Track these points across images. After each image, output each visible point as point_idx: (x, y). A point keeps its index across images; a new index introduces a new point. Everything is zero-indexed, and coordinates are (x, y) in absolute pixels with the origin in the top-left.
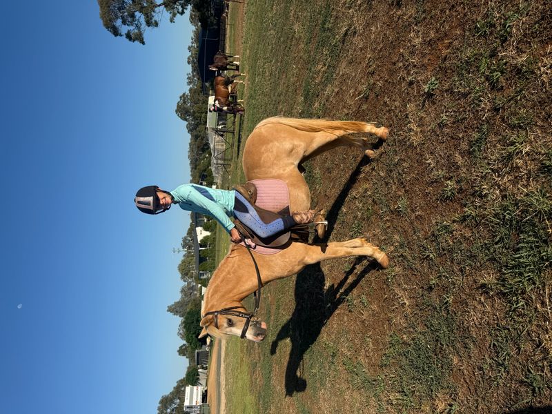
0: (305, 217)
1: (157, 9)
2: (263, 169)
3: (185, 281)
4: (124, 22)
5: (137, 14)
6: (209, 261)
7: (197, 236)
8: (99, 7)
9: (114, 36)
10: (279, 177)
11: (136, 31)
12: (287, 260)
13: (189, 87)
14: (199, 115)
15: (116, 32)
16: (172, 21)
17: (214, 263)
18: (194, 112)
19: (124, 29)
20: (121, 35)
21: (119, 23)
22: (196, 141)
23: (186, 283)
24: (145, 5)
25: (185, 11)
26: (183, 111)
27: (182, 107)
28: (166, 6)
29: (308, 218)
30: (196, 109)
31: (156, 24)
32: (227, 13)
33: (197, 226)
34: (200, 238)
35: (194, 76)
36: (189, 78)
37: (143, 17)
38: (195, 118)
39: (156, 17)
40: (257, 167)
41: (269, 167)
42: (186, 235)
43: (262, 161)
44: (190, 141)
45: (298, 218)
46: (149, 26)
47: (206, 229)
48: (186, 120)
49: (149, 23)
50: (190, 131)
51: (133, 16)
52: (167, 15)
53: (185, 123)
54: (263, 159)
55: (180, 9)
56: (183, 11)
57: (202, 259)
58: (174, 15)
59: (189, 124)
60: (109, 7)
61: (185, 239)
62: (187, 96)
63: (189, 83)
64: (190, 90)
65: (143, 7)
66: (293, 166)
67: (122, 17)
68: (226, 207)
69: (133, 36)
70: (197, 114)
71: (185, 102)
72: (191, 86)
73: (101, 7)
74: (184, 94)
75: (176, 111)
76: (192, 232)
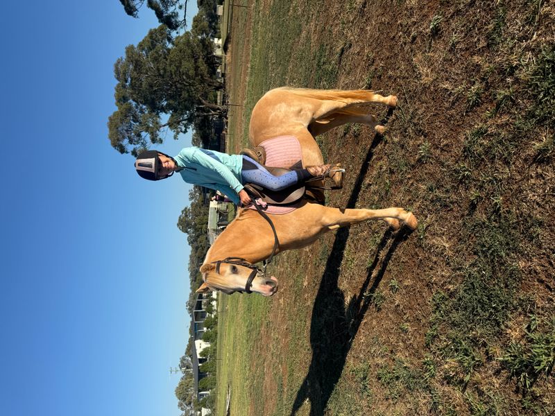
0: (320, 170)
1: (162, 129)
2: (272, 129)
3: (182, 409)
4: (131, 142)
5: (144, 134)
6: (209, 376)
7: (196, 350)
8: (108, 129)
9: (120, 153)
10: (289, 133)
11: (142, 148)
12: (303, 219)
13: (191, 202)
14: (200, 226)
15: (122, 150)
16: (175, 138)
17: (215, 379)
18: (195, 224)
19: (130, 148)
20: (127, 153)
21: (125, 142)
22: (196, 252)
23: (184, 412)
24: (151, 125)
25: (188, 130)
26: (184, 224)
27: (184, 220)
28: (170, 126)
29: (322, 170)
30: (197, 221)
31: (161, 141)
32: (226, 129)
33: (196, 339)
34: (199, 351)
35: (195, 192)
36: (191, 194)
37: (149, 136)
38: (196, 230)
39: (161, 135)
40: (264, 128)
41: (277, 126)
42: (184, 355)
43: (270, 121)
44: (190, 253)
45: (312, 171)
46: (154, 143)
47: (206, 339)
48: (187, 232)
49: (154, 141)
50: (191, 243)
51: (139, 135)
52: (171, 133)
53: (186, 235)
54: (270, 118)
55: (183, 129)
56: (186, 130)
57: (201, 375)
58: (178, 133)
59: (190, 236)
60: (117, 128)
61: (183, 359)
62: (189, 210)
63: (191, 198)
64: (192, 205)
65: (148, 127)
66: (302, 127)
67: (129, 138)
68: (234, 168)
69: (138, 153)
70: (198, 226)
71: (186, 216)
72: (193, 201)
73: (110, 129)
74: (186, 208)
75: (178, 225)
76: (191, 348)
